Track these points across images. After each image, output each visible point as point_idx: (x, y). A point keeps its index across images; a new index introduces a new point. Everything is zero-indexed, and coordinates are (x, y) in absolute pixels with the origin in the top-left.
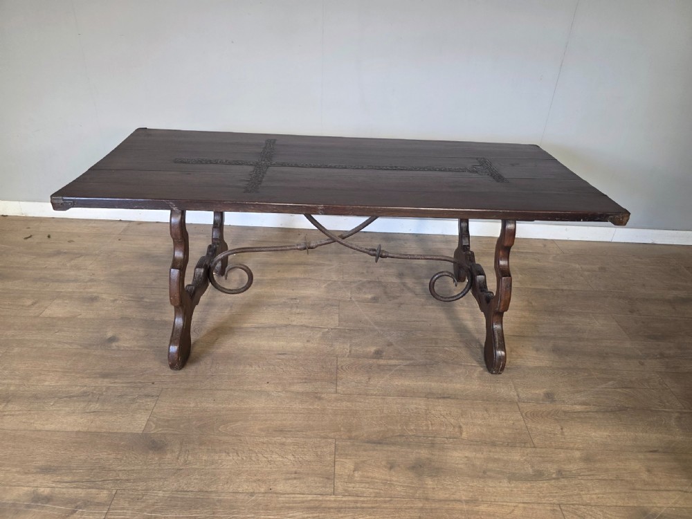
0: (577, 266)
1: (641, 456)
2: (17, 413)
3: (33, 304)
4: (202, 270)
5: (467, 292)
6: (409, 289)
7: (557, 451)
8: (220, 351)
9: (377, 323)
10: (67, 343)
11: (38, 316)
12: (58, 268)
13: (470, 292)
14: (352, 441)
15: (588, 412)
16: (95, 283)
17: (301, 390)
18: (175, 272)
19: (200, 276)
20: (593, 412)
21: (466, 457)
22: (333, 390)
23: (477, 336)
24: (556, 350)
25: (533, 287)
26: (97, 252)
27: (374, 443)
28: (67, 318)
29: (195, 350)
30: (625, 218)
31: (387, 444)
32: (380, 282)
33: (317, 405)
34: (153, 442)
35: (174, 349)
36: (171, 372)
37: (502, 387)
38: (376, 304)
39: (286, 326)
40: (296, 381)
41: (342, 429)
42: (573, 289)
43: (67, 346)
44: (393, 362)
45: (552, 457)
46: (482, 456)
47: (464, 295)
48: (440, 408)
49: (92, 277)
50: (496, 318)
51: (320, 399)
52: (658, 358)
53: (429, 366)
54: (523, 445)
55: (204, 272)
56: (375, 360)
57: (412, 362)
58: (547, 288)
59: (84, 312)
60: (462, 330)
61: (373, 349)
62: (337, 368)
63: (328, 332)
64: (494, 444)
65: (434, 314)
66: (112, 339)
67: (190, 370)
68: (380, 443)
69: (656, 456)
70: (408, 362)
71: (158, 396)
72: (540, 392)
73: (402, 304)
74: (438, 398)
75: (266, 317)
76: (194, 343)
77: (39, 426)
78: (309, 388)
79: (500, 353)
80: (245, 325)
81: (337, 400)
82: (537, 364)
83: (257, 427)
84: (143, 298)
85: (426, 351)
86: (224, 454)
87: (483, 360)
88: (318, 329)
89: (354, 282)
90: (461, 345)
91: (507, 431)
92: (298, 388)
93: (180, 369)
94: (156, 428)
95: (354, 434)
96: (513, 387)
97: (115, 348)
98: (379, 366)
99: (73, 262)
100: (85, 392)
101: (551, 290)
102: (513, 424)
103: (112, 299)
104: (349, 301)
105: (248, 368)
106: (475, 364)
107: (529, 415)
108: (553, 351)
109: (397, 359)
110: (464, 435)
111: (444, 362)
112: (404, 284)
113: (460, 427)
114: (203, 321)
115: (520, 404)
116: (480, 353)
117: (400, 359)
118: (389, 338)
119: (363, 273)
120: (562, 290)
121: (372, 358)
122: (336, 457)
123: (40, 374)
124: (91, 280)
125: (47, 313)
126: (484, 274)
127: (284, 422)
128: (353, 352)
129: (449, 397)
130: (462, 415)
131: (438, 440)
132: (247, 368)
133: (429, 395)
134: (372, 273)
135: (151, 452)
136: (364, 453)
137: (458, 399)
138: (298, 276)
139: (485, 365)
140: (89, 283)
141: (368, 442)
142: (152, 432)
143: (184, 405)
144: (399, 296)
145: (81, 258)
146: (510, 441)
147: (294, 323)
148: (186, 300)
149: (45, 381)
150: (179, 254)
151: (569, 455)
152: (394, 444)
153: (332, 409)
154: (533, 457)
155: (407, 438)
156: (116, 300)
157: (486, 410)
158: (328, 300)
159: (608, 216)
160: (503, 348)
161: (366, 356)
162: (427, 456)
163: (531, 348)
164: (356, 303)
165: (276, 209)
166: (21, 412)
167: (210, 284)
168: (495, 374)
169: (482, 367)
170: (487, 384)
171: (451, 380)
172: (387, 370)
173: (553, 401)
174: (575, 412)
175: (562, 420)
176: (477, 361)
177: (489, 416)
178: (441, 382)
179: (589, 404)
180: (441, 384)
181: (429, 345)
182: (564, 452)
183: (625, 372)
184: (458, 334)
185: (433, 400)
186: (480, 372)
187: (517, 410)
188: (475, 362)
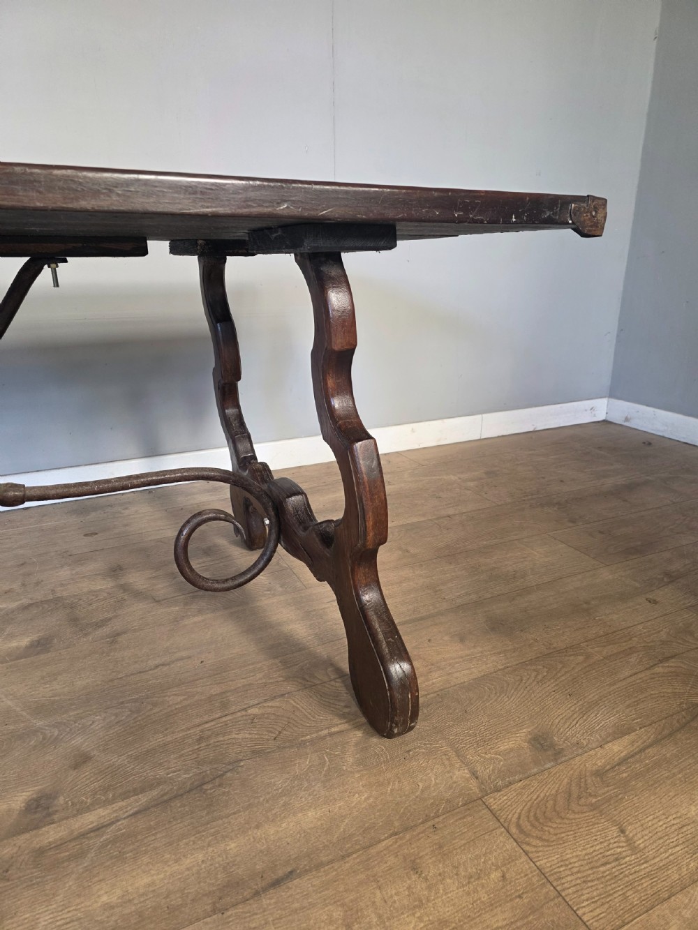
0: (453, 478)
5: (274, 551)
6: (138, 594)
7: (654, 914)
9: (40, 709)
13: (279, 549)
15: (642, 750)
20: (651, 745)
23: (322, 651)
24: (498, 626)
30: (598, 217)
32: (57, 600)
37: (427, 767)
38: (42, 657)
42: (464, 511)
44: (91, 819)
47: (269, 560)
50: (360, 575)
56: (23, 838)
57: (155, 793)
58: (422, 519)
61: (18, 800)
65: (208, 632)
70: (143, 799)
72: (516, 741)
73: (118, 634)
74: (256, 894)
79: (398, 669)
82: (477, 670)
85: (200, 740)
87: (355, 708)
90: (290, 687)
96: (452, 754)
98: (41, 852)
101: (431, 520)
106: (339, 726)
107: (527, 826)
108: (493, 629)
109: (106, 803)
111: (256, 753)
112: (125, 588)
115: (490, 800)
116: (343, 690)
117: (114, 799)
118: (78, 741)
120: (449, 516)
121: (16, 832)
126: (301, 493)
129: (290, 875)
133: (226, 896)
134: (38, 584)
137: (319, 866)
139: (363, 720)
144: (110, 619)
157: (414, 868)
160: (402, 653)
163: (446, 638)
168: (400, 734)
170: (388, 775)
171: (285, 805)
172: (69, 859)
173: (558, 754)
174: (619, 764)
175: (608, 800)
176: (343, 716)
177: (429, 888)
178: (257, 827)
179: (630, 730)
180: (259, 833)
181: (206, 718)
182: (672, 911)
183: (640, 627)
184: (277, 661)
185: (239, 909)
186: (357, 744)
187: (492, 823)
188: (337, 721)
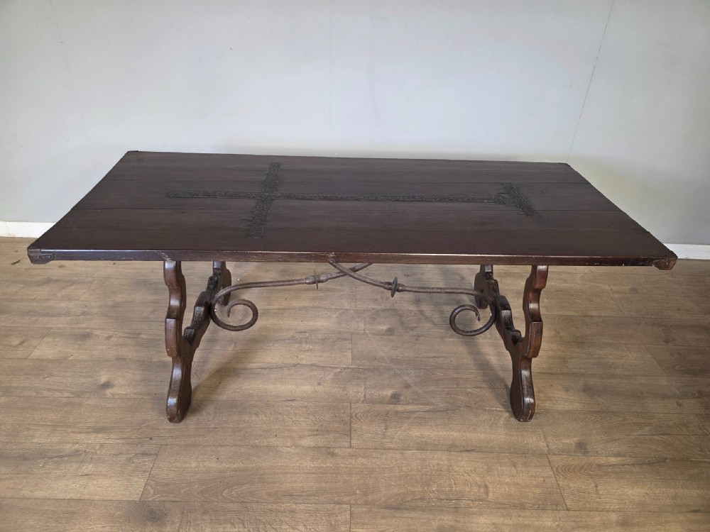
0: (607, 287)
1: (682, 517)
2: (4, 477)
3: (22, 343)
4: (202, 309)
5: (491, 326)
6: (427, 318)
7: (592, 513)
8: (224, 397)
9: (392, 360)
10: (57, 390)
11: (26, 359)
12: (48, 300)
13: (494, 326)
14: (368, 506)
15: (623, 465)
16: (88, 317)
17: (312, 444)
18: (172, 322)
19: (200, 315)
20: (629, 465)
21: (493, 524)
22: (347, 444)
23: (501, 374)
24: (588, 390)
25: (559, 313)
26: (90, 279)
27: (394, 509)
28: (58, 360)
29: (197, 397)
30: (672, 262)
31: (407, 509)
32: (395, 310)
33: (329, 463)
34: (152, 511)
35: (173, 401)
36: (171, 426)
37: (530, 436)
38: (391, 337)
39: (295, 366)
40: (306, 433)
41: (358, 492)
42: (603, 315)
43: (57, 394)
44: (410, 408)
45: (586, 522)
46: (511, 522)
47: (488, 329)
48: (464, 463)
49: (86, 310)
50: (524, 364)
51: (333, 455)
52: (697, 397)
53: (449, 411)
54: (555, 507)
55: (205, 311)
56: (392, 406)
57: (431, 407)
58: (575, 314)
59: (76, 353)
60: (484, 367)
61: (389, 392)
62: (351, 417)
63: (340, 372)
64: (522, 507)
65: (454, 347)
66: (107, 385)
67: (191, 422)
68: (399, 509)
69: (698, 517)
70: (428, 408)
71: (157, 455)
72: (571, 441)
73: (419, 336)
74: (461, 451)
75: (272, 355)
76: (196, 388)
77: (27, 493)
78: (320, 441)
79: (528, 400)
80: (251, 365)
81: (352, 456)
82: (568, 407)
83: (264, 492)
84: (140, 334)
85: (448, 394)
86: (229, 526)
87: (509, 404)
88: (329, 369)
89: (368, 311)
90: (484, 385)
91: (537, 491)
92: (308, 442)
93: (180, 422)
94: (154, 494)
95: (370, 498)
96: (542, 436)
97: (109, 395)
98: (397, 412)
99: (64, 292)
100: (77, 451)
101: (580, 316)
102: (544, 481)
103: (106, 335)
104: (363, 333)
105: (254, 417)
106: (500, 408)
107: (560, 470)
108: (584, 391)
109: (416, 404)
110: (491, 497)
111: (467, 407)
112: (421, 312)
113: (486, 487)
114: (205, 361)
115: (551, 458)
116: (506, 395)
117: (418, 404)
118: (406, 378)
119: (376, 300)
120: (592, 316)
121: (389, 403)
122: (352, 527)
123: (28, 429)
124: (84, 314)
125: (36, 353)
126: (510, 309)
127: (295, 485)
128: (368, 396)
129: (473, 450)
130: (488, 472)
131: (462, 503)
132: (253, 419)
133: (452, 448)
135: (149, 524)
136: (383, 521)
137: (482, 452)
138: (307, 304)
139: (511, 410)
140: (82, 317)
141: (386, 508)
142: (150, 499)
143: (184, 465)
144: (416, 327)
145: (73, 287)
146: (540, 502)
147: (304, 362)
148: (184, 347)
149: (33, 437)
150: (175, 303)
151: (605, 518)
152: (413, 509)
153: (346, 467)
154: (566, 521)
155: (429, 502)
156: (110, 337)
157: (514, 466)
158: (340, 333)
159: (653, 260)
160: (532, 395)
161: (381, 401)
162: (450, 523)
163: (560, 387)
164: (370, 335)
165: (281, 258)
166: (8, 476)
167: (212, 322)
168: (523, 421)
169: (508, 412)
170: (514, 433)
171: (475, 429)
172: (406, 418)
173: (586, 452)
174: (610, 466)
175: (597, 475)
176: (503, 405)
177: (517, 473)
178: (464, 432)
179: (624, 456)
180: (464, 434)
181: (450, 386)
182: (599, 515)
183: (662, 415)
184: (481, 372)
185: (456, 453)
186: (506, 418)
187: (547, 464)
188: (500, 406)
